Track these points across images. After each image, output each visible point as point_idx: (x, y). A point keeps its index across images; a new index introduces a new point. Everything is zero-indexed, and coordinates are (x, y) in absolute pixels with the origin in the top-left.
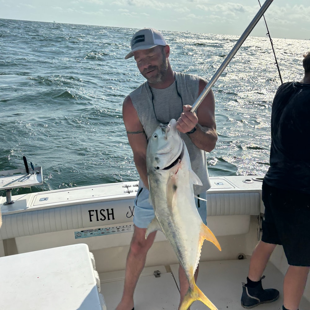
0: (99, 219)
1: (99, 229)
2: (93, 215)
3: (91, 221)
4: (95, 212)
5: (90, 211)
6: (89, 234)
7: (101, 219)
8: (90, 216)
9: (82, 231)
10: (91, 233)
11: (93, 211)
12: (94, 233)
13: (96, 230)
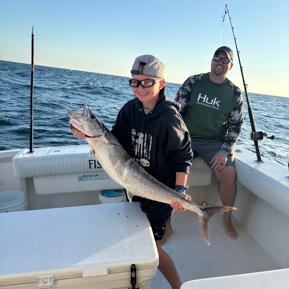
0: (96, 167)
1: (97, 175)
2: (92, 164)
3: (90, 168)
4: (94, 161)
5: (90, 161)
6: (89, 178)
7: (98, 167)
8: (90, 164)
9: (84, 176)
10: (90, 177)
11: (92, 160)
12: (93, 177)
13: (94, 176)
